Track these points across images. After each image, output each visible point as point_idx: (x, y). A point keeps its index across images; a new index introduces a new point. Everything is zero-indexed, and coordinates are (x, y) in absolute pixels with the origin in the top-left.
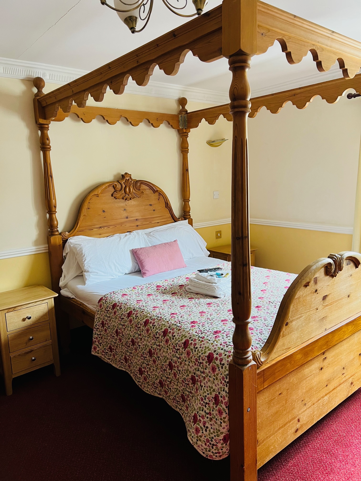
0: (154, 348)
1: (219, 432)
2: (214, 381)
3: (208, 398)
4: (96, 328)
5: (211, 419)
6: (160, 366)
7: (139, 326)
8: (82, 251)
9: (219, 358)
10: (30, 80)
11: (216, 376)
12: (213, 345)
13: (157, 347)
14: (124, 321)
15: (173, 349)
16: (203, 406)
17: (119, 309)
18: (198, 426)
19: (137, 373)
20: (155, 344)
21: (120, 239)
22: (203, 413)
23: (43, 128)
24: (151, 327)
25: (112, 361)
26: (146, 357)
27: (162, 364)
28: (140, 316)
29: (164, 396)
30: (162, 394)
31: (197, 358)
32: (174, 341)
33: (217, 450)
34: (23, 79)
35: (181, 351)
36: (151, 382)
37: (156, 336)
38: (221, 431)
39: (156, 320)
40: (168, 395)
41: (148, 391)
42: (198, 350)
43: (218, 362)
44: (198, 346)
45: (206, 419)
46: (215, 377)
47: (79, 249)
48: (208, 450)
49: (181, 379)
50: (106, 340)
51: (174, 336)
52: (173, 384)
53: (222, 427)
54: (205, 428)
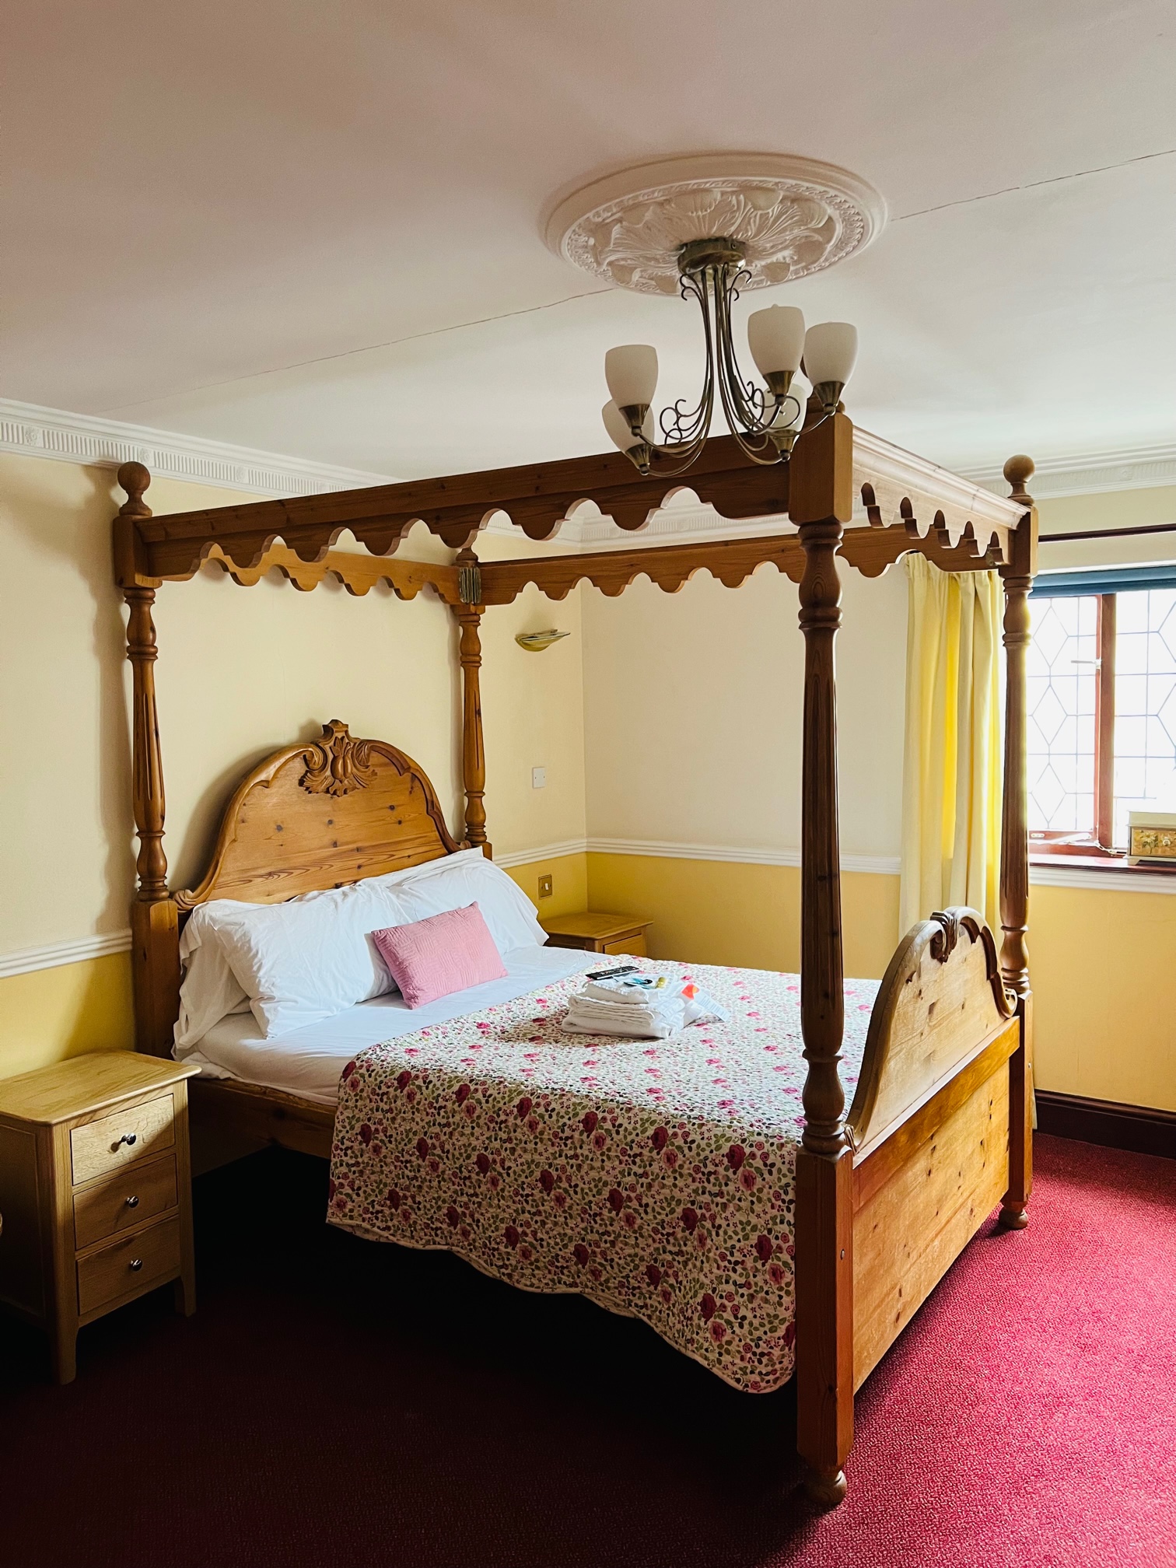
0: (559, 1167)
1: (777, 1321)
2: (754, 1207)
3: (741, 1250)
4: (343, 1147)
5: (751, 1297)
6: (579, 1207)
7: (503, 1117)
8: (250, 940)
9: (759, 1154)
10: (107, 467)
11: (757, 1194)
12: (732, 1129)
13: (568, 1163)
14: (446, 1112)
15: (621, 1157)
16: (728, 1270)
17: (422, 1085)
18: (718, 1320)
19: (498, 1244)
20: (560, 1156)
21: (336, 906)
22: (731, 1288)
23: (140, 600)
24: (542, 1116)
25: (395, 1231)
26: (532, 1195)
27: (586, 1201)
28: (499, 1093)
29: (587, 1286)
30: (581, 1283)
31: (697, 1163)
32: (621, 1136)
33: (772, 1365)
34: (89, 464)
35: (645, 1158)
36: (544, 1258)
37: (561, 1135)
38: (780, 1318)
39: (551, 1097)
40: (603, 1279)
41: (532, 1285)
42: (698, 1146)
43: (758, 1163)
44: (696, 1136)
45: (738, 1300)
46: (753, 1197)
47: (241, 937)
48: (748, 1371)
49: (649, 1225)
50: (377, 1178)
51: (620, 1125)
52: (621, 1245)
53: (784, 1307)
54: (739, 1320)
